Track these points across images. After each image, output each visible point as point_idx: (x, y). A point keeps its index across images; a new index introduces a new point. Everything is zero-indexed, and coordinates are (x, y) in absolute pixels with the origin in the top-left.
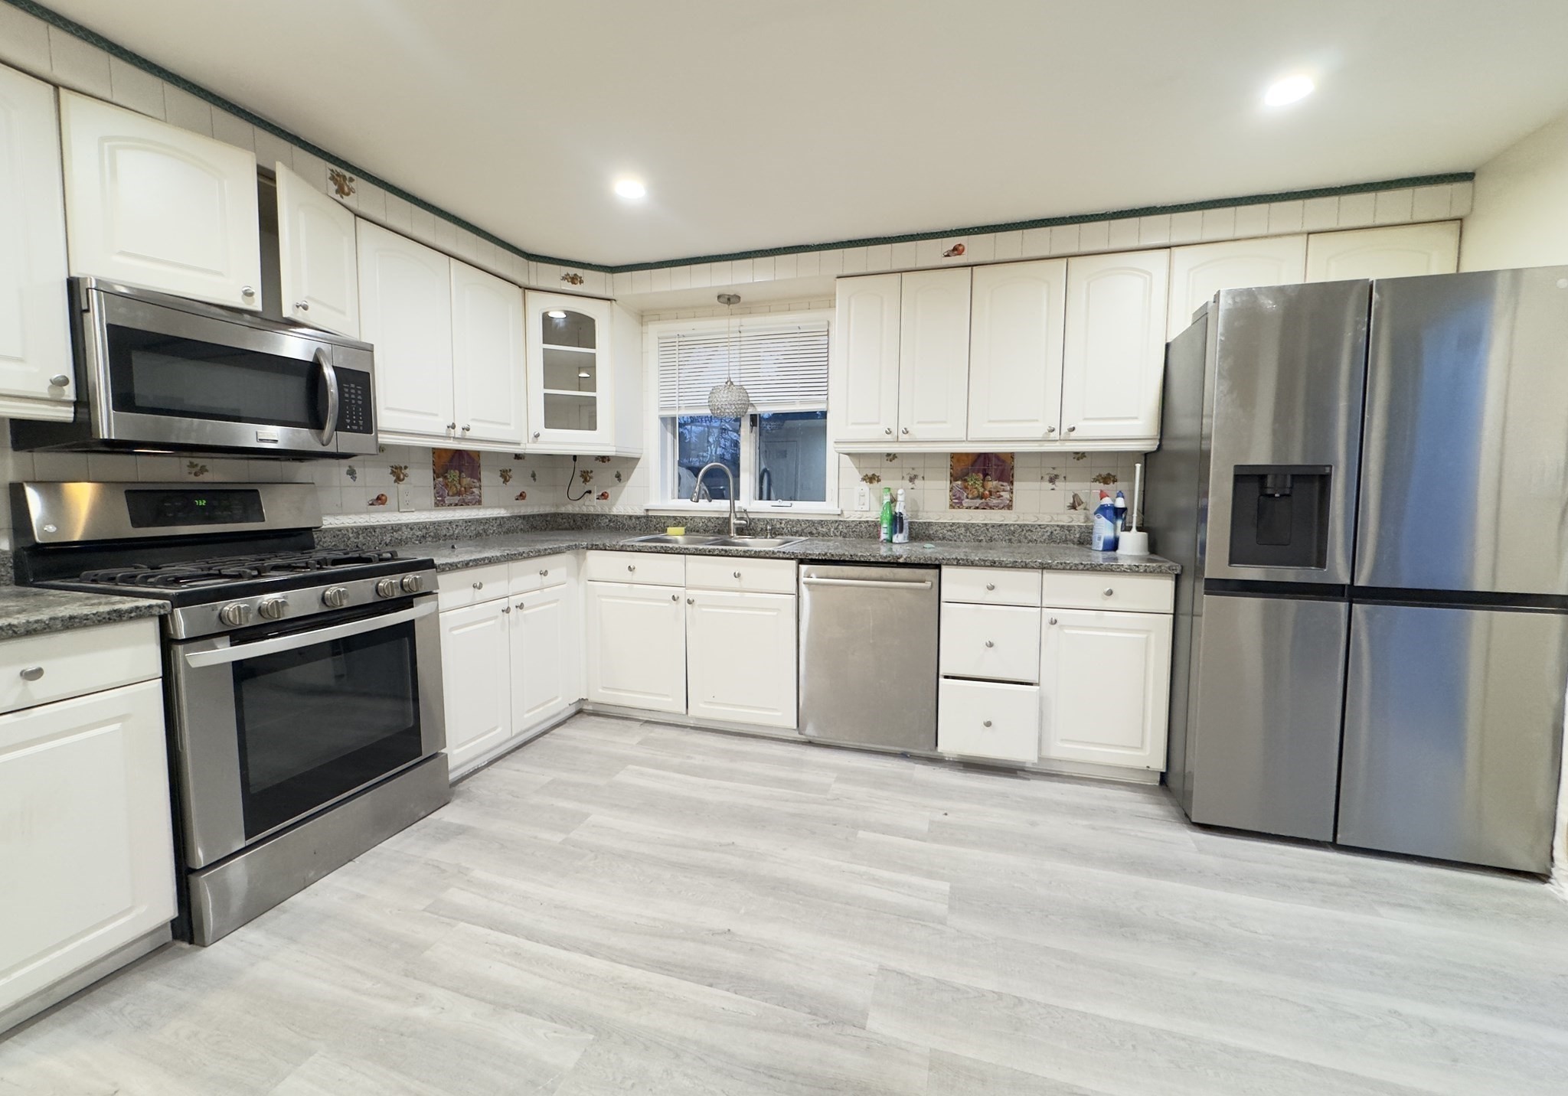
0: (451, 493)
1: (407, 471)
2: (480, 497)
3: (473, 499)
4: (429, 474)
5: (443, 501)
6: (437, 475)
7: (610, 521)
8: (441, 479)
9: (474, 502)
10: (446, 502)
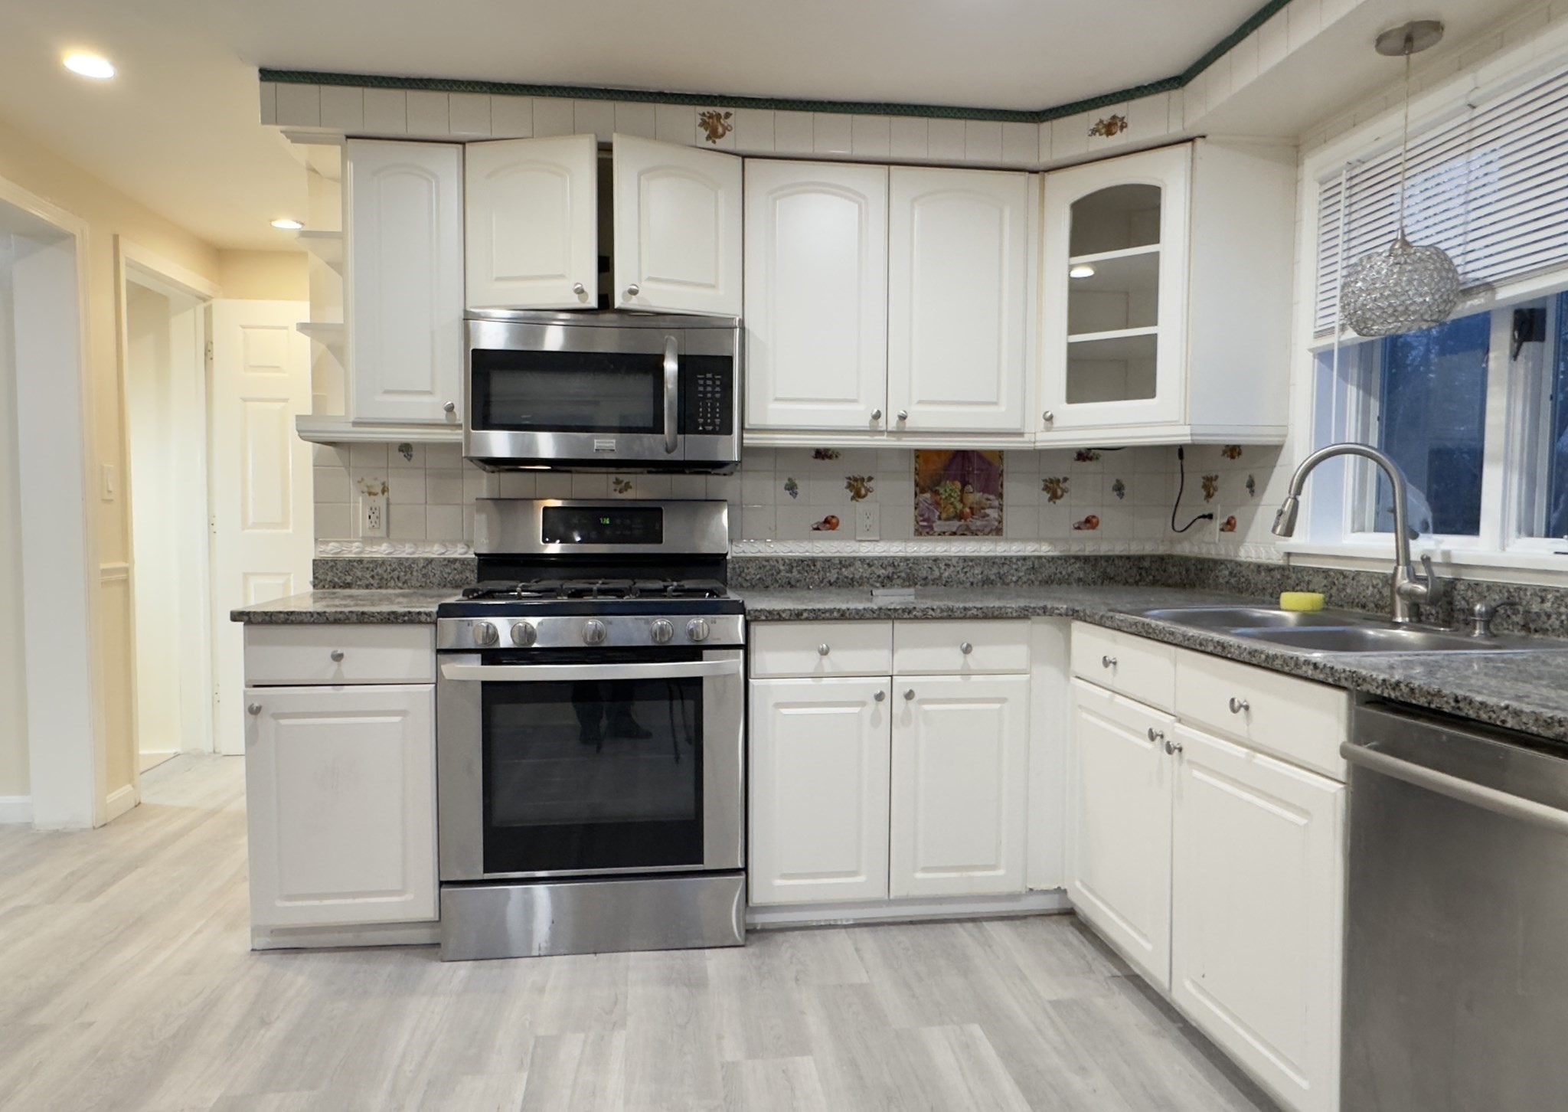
0: (944, 516)
1: (871, 484)
2: (1000, 522)
3: (986, 526)
4: (909, 487)
5: (931, 528)
6: (920, 488)
7: (1231, 573)
8: (928, 495)
9: (987, 530)
10: (936, 529)
